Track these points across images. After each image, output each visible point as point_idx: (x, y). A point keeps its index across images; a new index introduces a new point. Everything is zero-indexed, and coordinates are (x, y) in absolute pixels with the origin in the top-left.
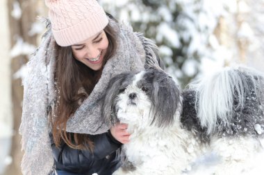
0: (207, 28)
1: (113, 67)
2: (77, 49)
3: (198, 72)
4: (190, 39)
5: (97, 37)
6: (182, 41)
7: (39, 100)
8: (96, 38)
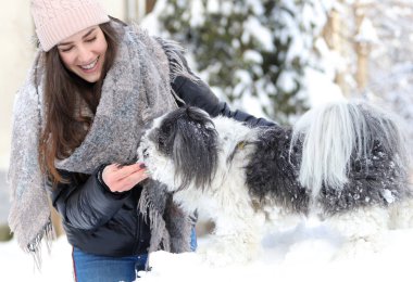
0: (313, 26)
1: (115, 81)
2: (64, 51)
3: (299, 87)
4: (289, 40)
5: (90, 33)
6: (277, 42)
7: (29, 131)
8: (87, 35)
